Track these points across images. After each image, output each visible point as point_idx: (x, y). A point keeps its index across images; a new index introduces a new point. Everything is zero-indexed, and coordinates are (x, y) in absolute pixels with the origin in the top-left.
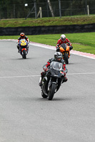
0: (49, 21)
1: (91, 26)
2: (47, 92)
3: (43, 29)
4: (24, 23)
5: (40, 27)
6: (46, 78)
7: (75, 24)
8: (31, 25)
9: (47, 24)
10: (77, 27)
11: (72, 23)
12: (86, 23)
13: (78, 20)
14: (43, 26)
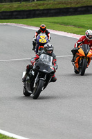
0: (44, 4)
1: (84, 9)
2: (32, 89)
3: (37, 12)
4: (19, 7)
5: (34, 10)
6: (33, 73)
7: (69, 6)
8: (26, 9)
9: (41, 8)
10: (71, 10)
11: (65, 6)
12: (79, 5)
13: (71, 3)
14: (38, 10)
